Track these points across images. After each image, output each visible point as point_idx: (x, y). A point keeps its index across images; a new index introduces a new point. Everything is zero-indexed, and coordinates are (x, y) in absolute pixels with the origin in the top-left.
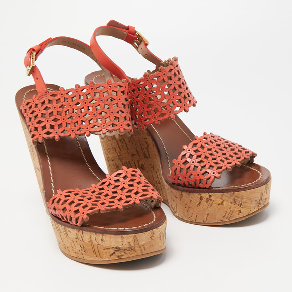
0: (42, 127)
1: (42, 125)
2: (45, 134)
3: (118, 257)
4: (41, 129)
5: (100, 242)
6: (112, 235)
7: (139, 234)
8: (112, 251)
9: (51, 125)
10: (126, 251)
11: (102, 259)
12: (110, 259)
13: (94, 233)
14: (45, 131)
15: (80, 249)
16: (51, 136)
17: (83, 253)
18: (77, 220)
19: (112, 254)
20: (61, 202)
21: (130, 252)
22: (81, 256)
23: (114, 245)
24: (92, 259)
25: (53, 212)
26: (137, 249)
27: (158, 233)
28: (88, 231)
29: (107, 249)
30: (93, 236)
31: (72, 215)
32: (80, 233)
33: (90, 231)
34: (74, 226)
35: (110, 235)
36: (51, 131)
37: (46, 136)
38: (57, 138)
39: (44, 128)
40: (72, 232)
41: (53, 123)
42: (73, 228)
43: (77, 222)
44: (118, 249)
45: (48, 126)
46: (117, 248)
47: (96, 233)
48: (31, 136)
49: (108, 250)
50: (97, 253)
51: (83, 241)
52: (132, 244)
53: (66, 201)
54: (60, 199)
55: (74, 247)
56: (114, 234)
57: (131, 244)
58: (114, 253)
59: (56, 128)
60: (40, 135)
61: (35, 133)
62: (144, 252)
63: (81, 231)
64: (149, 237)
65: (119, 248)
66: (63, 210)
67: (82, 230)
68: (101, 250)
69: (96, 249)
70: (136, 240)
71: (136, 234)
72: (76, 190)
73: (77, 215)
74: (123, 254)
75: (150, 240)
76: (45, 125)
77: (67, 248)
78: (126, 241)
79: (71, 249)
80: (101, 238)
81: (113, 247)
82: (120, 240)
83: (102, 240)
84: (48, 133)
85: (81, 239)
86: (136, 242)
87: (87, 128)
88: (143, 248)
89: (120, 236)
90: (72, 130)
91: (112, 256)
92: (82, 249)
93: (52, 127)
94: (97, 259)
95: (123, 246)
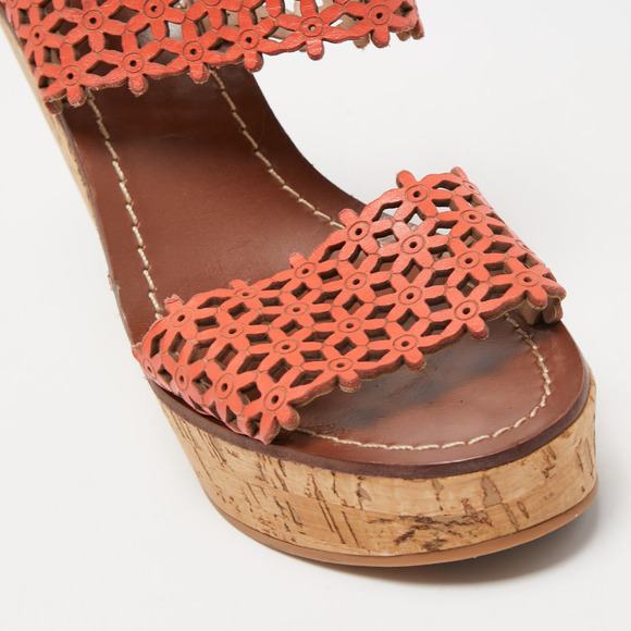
0: (76, 46)
1: (75, 36)
2: (90, 71)
3: (427, 546)
4: (72, 53)
5: (354, 500)
6: (398, 481)
7: (503, 469)
8: (401, 530)
9: (105, 34)
10: (456, 528)
11: (365, 552)
12: (397, 553)
13: (328, 472)
14: (89, 60)
15: (278, 511)
16: (113, 79)
17: (292, 525)
18: (254, 425)
19: (403, 538)
20: (187, 350)
21: (468, 528)
22: (282, 533)
23: (405, 509)
24: (329, 548)
25: (161, 381)
26: (498, 516)
27: (572, 451)
28: (301, 462)
29: (383, 521)
30: (325, 479)
31: (235, 402)
32: (271, 466)
33: (312, 465)
34: (246, 442)
35: (387, 481)
36: (111, 57)
37: (94, 81)
38: (137, 86)
39: (83, 48)
40: (241, 456)
41: (116, 28)
42: (244, 447)
43: (256, 430)
44: (424, 522)
45: (97, 42)
46: (418, 519)
47: (334, 470)
48: (36, 81)
49: (385, 526)
50: (346, 532)
51: (285, 489)
52: (478, 505)
53: (204, 346)
54: (179, 338)
55: (255, 503)
56: (405, 478)
57: (473, 505)
58: (410, 534)
59: (129, 43)
60: (70, 76)
61: (50, 70)
62: (524, 523)
63: (275, 460)
64: (538, 471)
65: (429, 519)
66: (197, 381)
67: (281, 457)
68: (360, 525)
69: (339, 519)
70: (488, 489)
71: (489, 472)
72: (236, 291)
73: (255, 407)
74: (443, 536)
75: (542, 483)
76: (86, 37)
77: (228, 499)
78: (451, 496)
79: (244, 506)
80: (355, 488)
81: (403, 518)
82: (430, 494)
83: (359, 494)
84: (101, 68)
85: (278, 484)
86: (492, 498)
87: (249, 40)
88: (517, 512)
89: (429, 482)
90: (190, 47)
91: (402, 545)
92: (287, 513)
93: (113, 43)
94: (344, 549)
95: (441, 513)
